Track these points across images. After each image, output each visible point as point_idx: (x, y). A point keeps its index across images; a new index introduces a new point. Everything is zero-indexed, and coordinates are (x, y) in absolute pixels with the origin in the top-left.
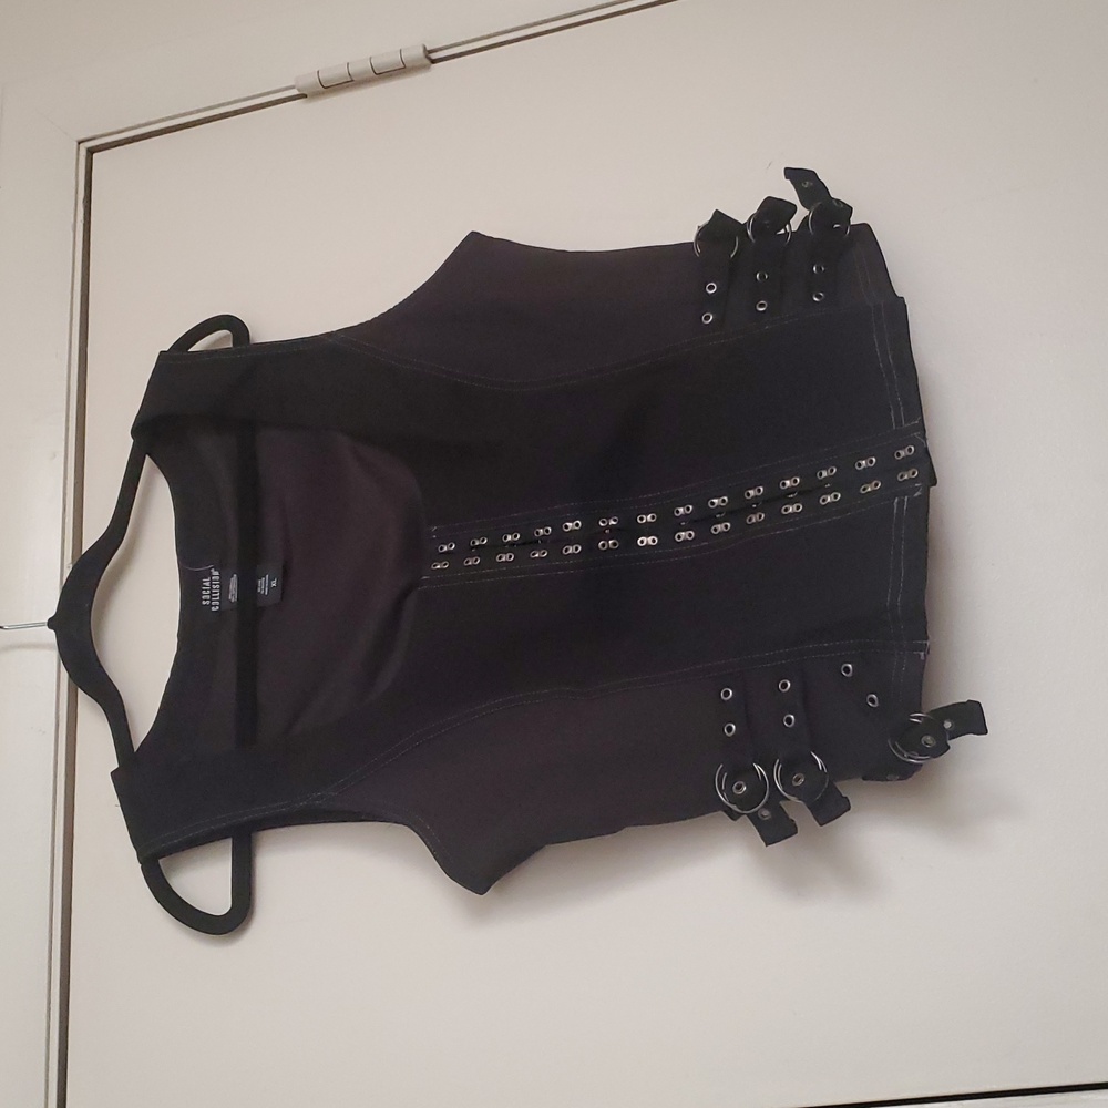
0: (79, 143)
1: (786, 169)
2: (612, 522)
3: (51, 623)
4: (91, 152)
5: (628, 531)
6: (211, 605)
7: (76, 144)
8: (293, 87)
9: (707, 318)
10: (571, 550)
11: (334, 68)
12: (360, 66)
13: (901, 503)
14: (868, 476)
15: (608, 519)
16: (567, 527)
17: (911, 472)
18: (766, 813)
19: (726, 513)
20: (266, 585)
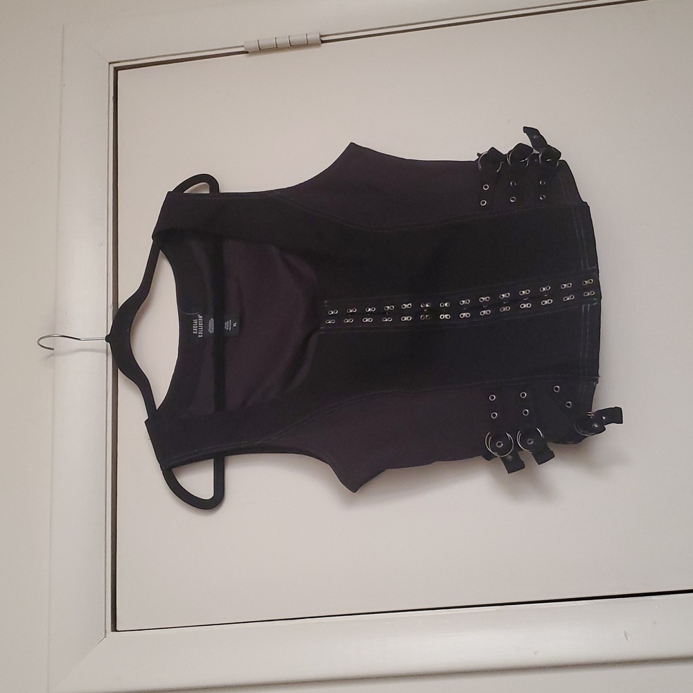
0: (110, 63)
1: (524, 128)
2: (427, 306)
3: (108, 339)
4: (116, 70)
5: (435, 311)
6: (198, 334)
7: (108, 64)
8: (243, 46)
9: (483, 203)
10: (406, 319)
11: (268, 38)
12: (283, 40)
13: (586, 308)
14: (568, 292)
15: (425, 304)
16: (404, 307)
17: (591, 292)
18: (510, 457)
19: (488, 305)
20: (229, 325)
